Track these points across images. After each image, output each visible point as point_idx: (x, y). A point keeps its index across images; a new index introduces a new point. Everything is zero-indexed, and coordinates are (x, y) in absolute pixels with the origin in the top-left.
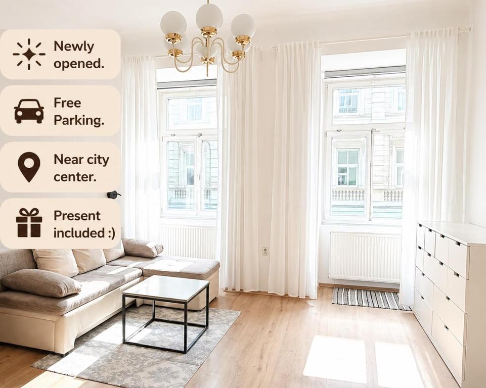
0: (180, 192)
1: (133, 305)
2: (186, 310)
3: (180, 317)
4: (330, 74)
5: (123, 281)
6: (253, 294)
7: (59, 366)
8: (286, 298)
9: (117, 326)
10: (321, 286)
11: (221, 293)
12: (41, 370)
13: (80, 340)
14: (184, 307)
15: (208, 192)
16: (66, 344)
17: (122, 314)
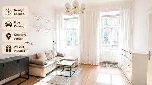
0: (69, 42)
1: (59, 67)
2: (71, 68)
3: (69, 70)
4: (102, 16)
5: (57, 62)
6: (85, 65)
7: (43, 80)
8: (93, 65)
9: (55, 71)
10: (100, 63)
11: (78, 64)
12: (39, 81)
13: (47, 75)
14: (70, 67)
15: (75, 42)
16: (44, 75)
17: (56, 69)
